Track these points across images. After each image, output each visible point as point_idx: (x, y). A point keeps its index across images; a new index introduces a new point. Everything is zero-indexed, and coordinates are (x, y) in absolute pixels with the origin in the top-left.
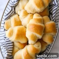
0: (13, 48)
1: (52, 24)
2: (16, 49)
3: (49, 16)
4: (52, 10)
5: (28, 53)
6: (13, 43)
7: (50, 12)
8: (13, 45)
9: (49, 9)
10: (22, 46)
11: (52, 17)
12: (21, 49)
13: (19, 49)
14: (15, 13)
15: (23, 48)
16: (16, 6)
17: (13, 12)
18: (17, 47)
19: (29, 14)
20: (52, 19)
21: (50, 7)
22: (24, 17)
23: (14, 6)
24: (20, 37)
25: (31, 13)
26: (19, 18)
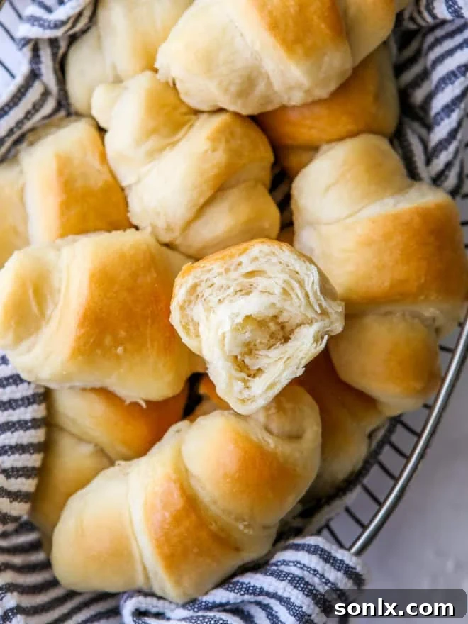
0: (45, 448)
1: (425, 214)
2: (73, 456)
3: (397, 139)
4: (425, 75)
5: (191, 502)
6: (45, 396)
7: (404, 95)
8: (49, 423)
9: (399, 69)
10: (138, 430)
11: (425, 143)
12: (128, 458)
13: (106, 459)
14: (65, 108)
15: (143, 451)
16: (73, 39)
17: (46, 94)
18: (81, 439)
19: (197, 112)
20: (428, 162)
22: (152, 143)
23: (53, 42)
24: (117, 342)
25: (220, 110)
26: (103, 157)
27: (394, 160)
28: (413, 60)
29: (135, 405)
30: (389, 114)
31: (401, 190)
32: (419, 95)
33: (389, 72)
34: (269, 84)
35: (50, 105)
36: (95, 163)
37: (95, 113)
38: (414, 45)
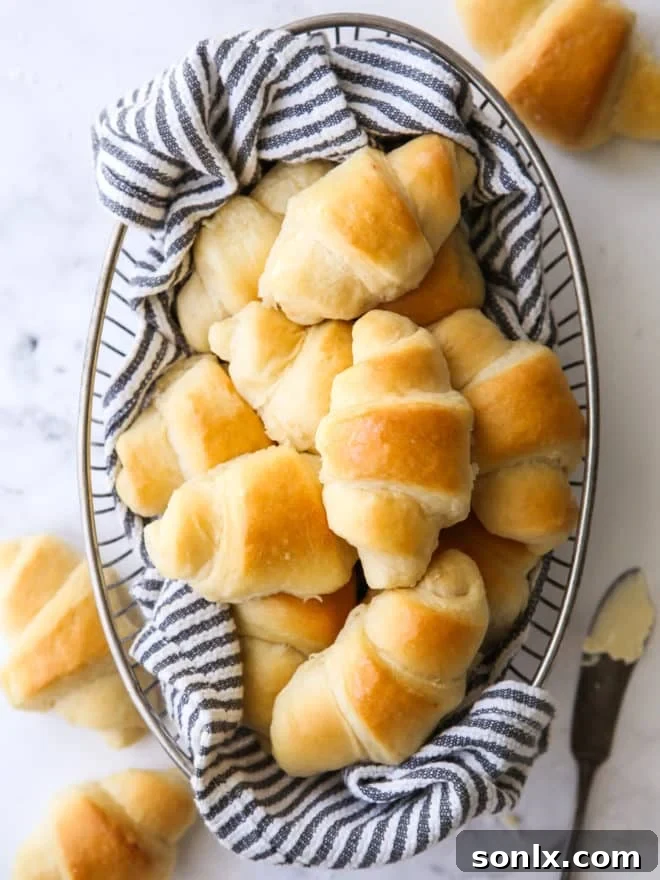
0: (242, 657)
1: (529, 370)
2: (268, 661)
3: (489, 308)
4: (499, 244)
5: (386, 676)
6: (231, 612)
7: (485, 265)
8: (240, 635)
9: (475, 244)
10: (320, 622)
11: (514, 304)
12: (319, 650)
13: (299, 654)
14: (185, 350)
15: (331, 640)
16: (178, 289)
17: (165, 342)
18: (272, 643)
19: (305, 328)
20: (521, 321)
21: (479, 227)
22: (272, 365)
23: (162, 296)
24: (283, 550)
25: (326, 321)
26: (231, 387)
27: (490, 327)
28: (485, 232)
29: (313, 600)
30: (475, 286)
31: (503, 353)
32: (498, 263)
33: (466, 248)
34: (364, 289)
35: (171, 351)
36: (226, 393)
37: (213, 349)
38: (483, 219)
